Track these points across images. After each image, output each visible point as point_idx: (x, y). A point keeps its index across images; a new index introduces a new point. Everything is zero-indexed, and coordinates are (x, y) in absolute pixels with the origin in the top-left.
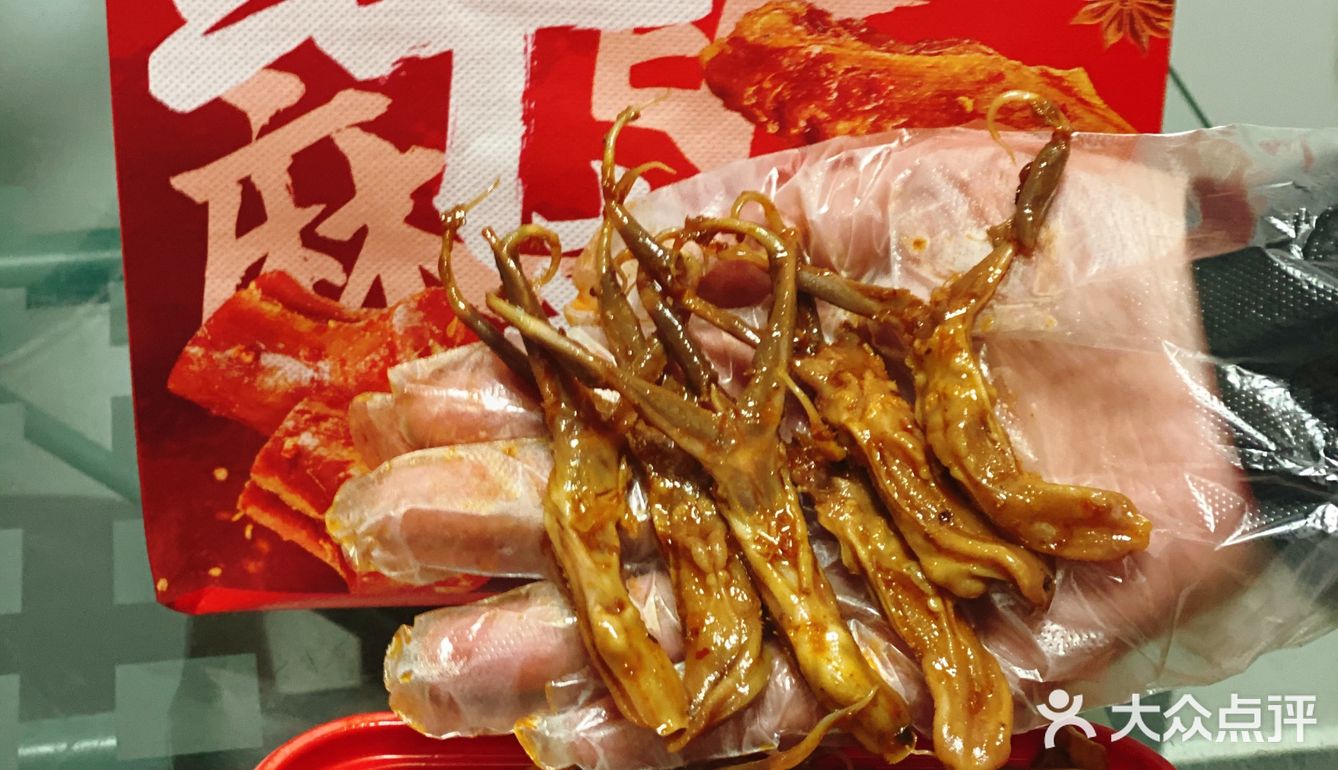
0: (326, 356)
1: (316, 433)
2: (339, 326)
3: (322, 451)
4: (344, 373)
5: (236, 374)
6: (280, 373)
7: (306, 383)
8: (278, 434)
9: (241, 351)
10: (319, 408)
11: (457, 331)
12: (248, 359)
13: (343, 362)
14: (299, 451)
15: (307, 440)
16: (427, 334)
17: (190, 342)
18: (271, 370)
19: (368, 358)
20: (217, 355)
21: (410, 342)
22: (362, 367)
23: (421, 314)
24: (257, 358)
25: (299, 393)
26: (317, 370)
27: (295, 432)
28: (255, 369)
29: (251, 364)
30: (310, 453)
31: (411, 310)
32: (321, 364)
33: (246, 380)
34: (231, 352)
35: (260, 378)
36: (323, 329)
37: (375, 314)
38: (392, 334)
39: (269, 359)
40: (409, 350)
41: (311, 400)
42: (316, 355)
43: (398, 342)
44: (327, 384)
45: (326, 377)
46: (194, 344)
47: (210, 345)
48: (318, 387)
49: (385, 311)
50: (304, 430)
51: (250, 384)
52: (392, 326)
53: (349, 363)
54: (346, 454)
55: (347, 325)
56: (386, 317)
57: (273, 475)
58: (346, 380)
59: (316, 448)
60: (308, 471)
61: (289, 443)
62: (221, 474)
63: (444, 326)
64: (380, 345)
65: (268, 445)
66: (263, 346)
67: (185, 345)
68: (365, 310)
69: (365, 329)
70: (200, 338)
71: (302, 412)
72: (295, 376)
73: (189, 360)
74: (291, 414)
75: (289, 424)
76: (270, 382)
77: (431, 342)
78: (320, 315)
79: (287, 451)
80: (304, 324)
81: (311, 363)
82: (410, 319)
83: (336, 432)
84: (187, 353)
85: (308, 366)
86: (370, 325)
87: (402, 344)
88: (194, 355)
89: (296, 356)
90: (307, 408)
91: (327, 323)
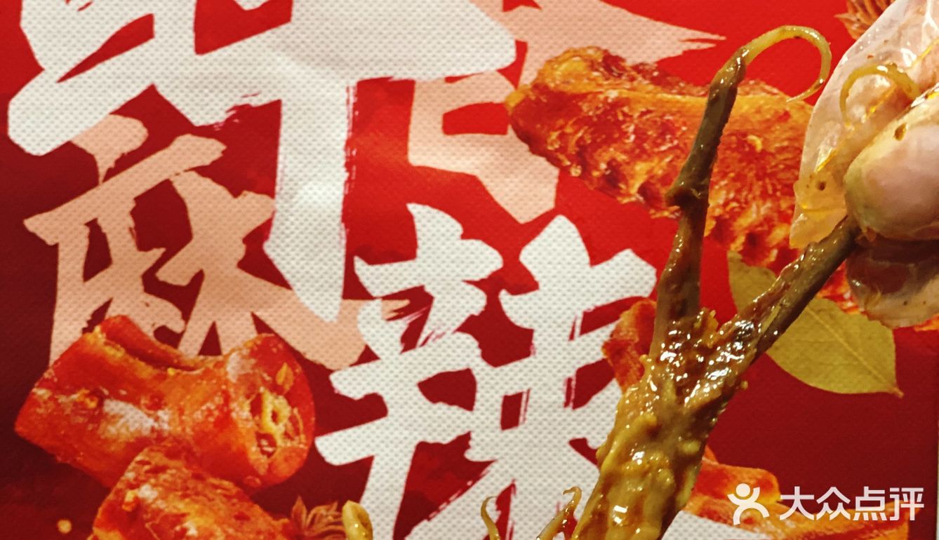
0: (166, 405)
1: (154, 486)
2: (178, 374)
3: (161, 504)
4: (182, 422)
5: (80, 420)
6: (122, 421)
7: (146, 433)
8: (119, 486)
9: (87, 396)
10: (158, 459)
11: (286, 378)
12: (92, 405)
13: (181, 411)
14: (139, 504)
15: (147, 492)
16: (259, 381)
17: (37, 384)
18: (114, 417)
19: (204, 408)
20: (62, 399)
21: (243, 390)
22: (198, 416)
23: (253, 361)
24: (100, 405)
25: (139, 444)
26: (157, 419)
27: (134, 486)
28: (98, 416)
29: (94, 410)
30: (148, 506)
31: (243, 357)
32: (160, 413)
33: (90, 427)
34: (75, 397)
35: (103, 425)
36: (163, 377)
37: (211, 361)
38: (227, 382)
39: (112, 406)
40: (241, 399)
41: (152, 450)
42: (156, 404)
43: (232, 390)
44: (166, 434)
45: (166, 427)
46: (41, 386)
47: (57, 388)
48: (157, 438)
49: (220, 358)
50: (145, 482)
51: (94, 431)
52: (226, 373)
53: (187, 412)
54: (181, 506)
55: (185, 373)
56: (220, 365)
57: (113, 528)
58: (184, 430)
59: (156, 499)
60: (147, 525)
61: (130, 496)
62: (65, 526)
63: (273, 375)
64: (215, 393)
65: (111, 497)
66: (106, 392)
67: (32, 387)
68: (202, 357)
69: (201, 377)
70: (47, 380)
71: (143, 463)
72: (137, 425)
73: (36, 404)
74: (133, 465)
75: (130, 475)
76: (112, 430)
77: (262, 389)
78: (161, 362)
79: (128, 504)
80: (145, 371)
81: (151, 412)
82: (243, 367)
83: (174, 483)
84: (34, 394)
85: (149, 416)
86: (207, 372)
87: (236, 393)
88: (41, 397)
89: (136, 403)
90: (147, 459)
91: (166, 370)
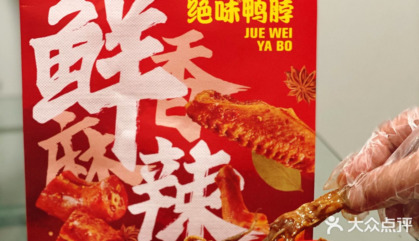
0: (82, 197)
1: (79, 221)
2: (85, 188)
3: (80, 227)
4: (87, 202)
5: (55, 202)
6: (68, 202)
7: (76, 205)
8: (68, 221)
9: (57, 195)
10: (80, 213)
11: (119, 189)
12: (59, 197)
13: (86, 198)
14: (74, 227)
15: (76, 223)
16: (110, 189)
17: (42, 192)
18: (66, 201)
19: (93, 197)
20: (50, 196)
21: (106, 192)
22: (92, 200)
23: (108, 184)
24: (62, 197)
25: (74, 208)
26: (79, 201)
27: (73, 221)
28: (61, 201)
29: (60, 199)
30: (76, 227)
31: (106, 182)
32: (80, 199)
33: (59, 204)
34: (54, 195)
35: (62, 204)
36: (81, 189)
37: (95, 183)
38: (100, 190)
39: (65, 198)
40: (105, 195)
41: (77, 210)
42: (79, 196)
43: (102, 193)
44: (82, 206)
45: (82, 203)
46: (44, 192)
47: (49, 193)
48: (79, 207)
49: (98, 183)
50: (76, 220)
51: (60, 206)
52: (100, 187)
53: (88, 199)
54: (87, 227)
55: (87, 187)
56: (98, 185)
57: (65, 234)
58: (87, 204)
59: (79, 225)
60: (76, 233)
61: (71, 224)
62: (51, 234)
63: (115, 188)
64: (97, 193)
65: (65, 225)
66: (63, 193)
67: (41, 192)
68: (93, 183)
69: (93, 188)
70: (45, 191)
71: (75, 214)
72: (73, 203)
73: (42, 197)
74: (71, 215)
75: (71, 218)
76: (65, 205)
77: (111, 192)
78: (80, 184)
79: (71, 227)
80: (75, 187)
81: (77, 199)
82: (105, 185)
83: (84, 220)
84: (41, 195)
85: (77, 200)
86: (95, 188)
87: (104, 193)
88: (44, 196)
89: (73, 196)
90: (76, 213)
91: (82, 187)
